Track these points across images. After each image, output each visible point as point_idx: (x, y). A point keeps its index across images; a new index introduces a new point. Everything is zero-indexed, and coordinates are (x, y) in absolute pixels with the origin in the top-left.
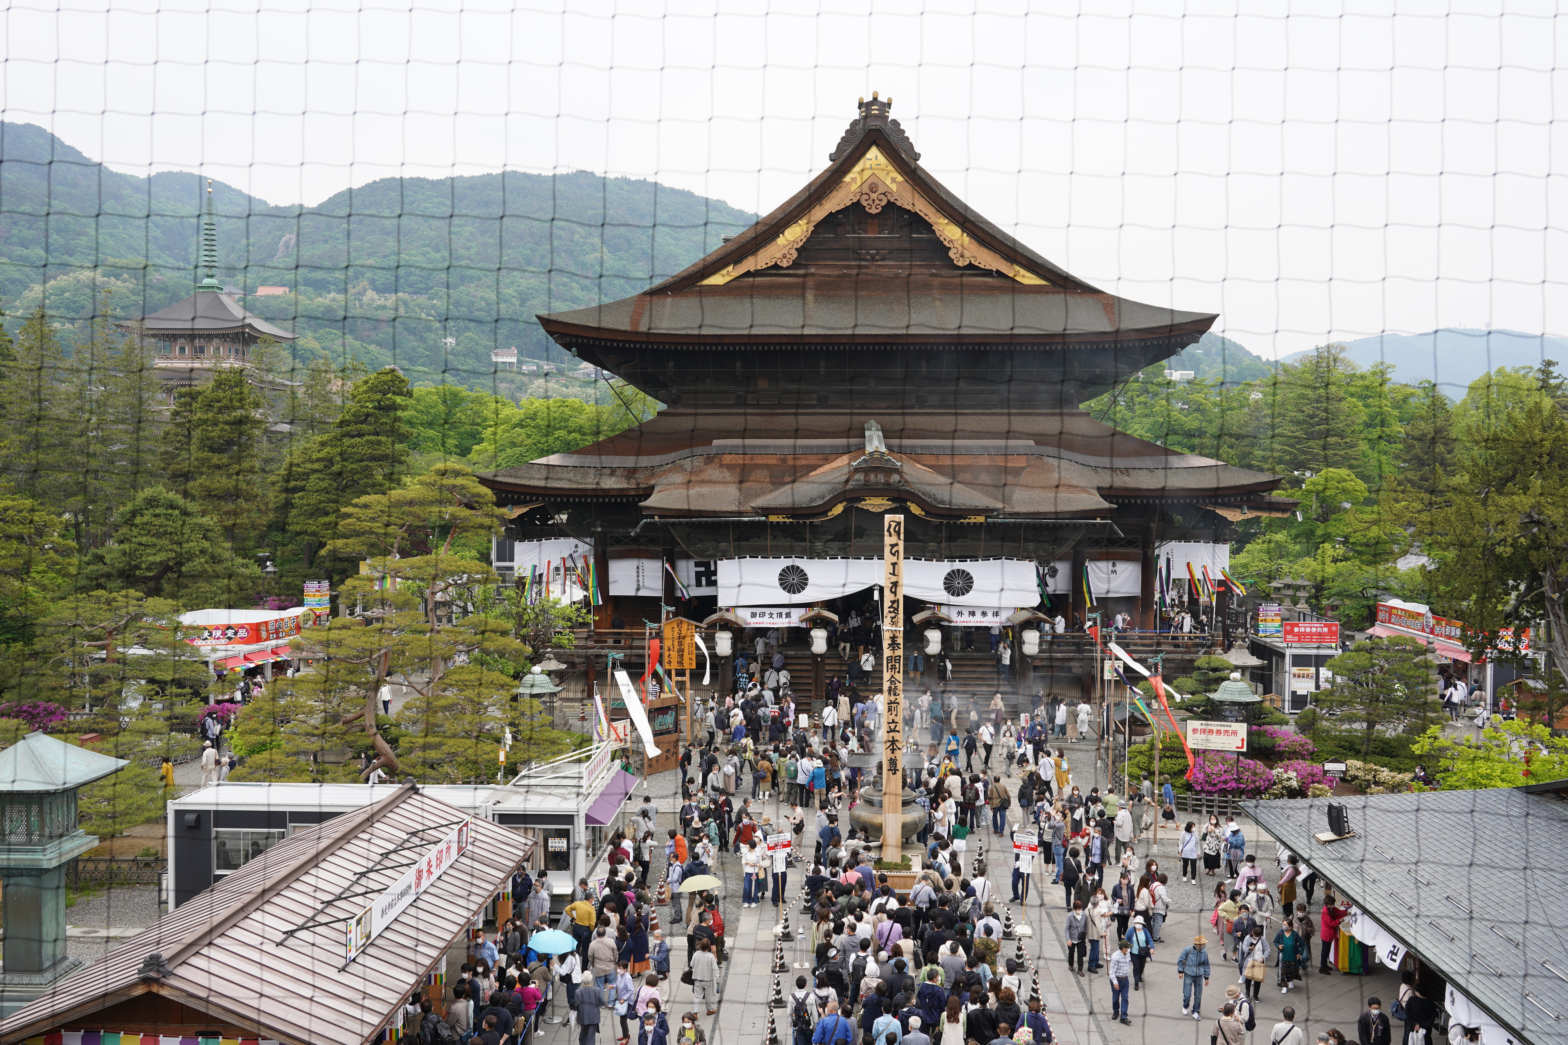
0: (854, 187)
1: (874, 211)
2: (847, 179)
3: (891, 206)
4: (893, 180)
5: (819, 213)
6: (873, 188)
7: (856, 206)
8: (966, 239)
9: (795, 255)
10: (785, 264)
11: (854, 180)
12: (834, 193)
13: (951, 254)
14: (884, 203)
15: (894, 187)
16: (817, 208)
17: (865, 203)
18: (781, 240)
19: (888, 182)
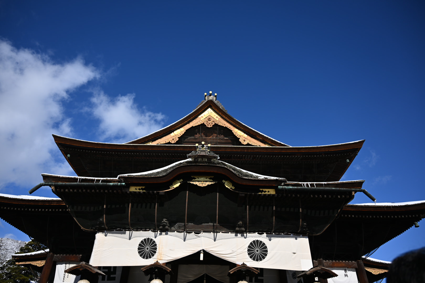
0: (202, 119)
1: (209, 126)
2: (200, 117)
3: (216, 126)
4: (217, 117)
5: (188, 126)
6: (209, 119)
7: (203, 125)
8: (245, 136)
9: (178, 139)
10: (173, 142)
11: (202, 117)
12: (194, 120)
13: (240, 140)
14: (214, 124)
15: (217, 119)
16: (188, 125)
17: (206, 124)
18: (172, 134)
19: (215, 118)
